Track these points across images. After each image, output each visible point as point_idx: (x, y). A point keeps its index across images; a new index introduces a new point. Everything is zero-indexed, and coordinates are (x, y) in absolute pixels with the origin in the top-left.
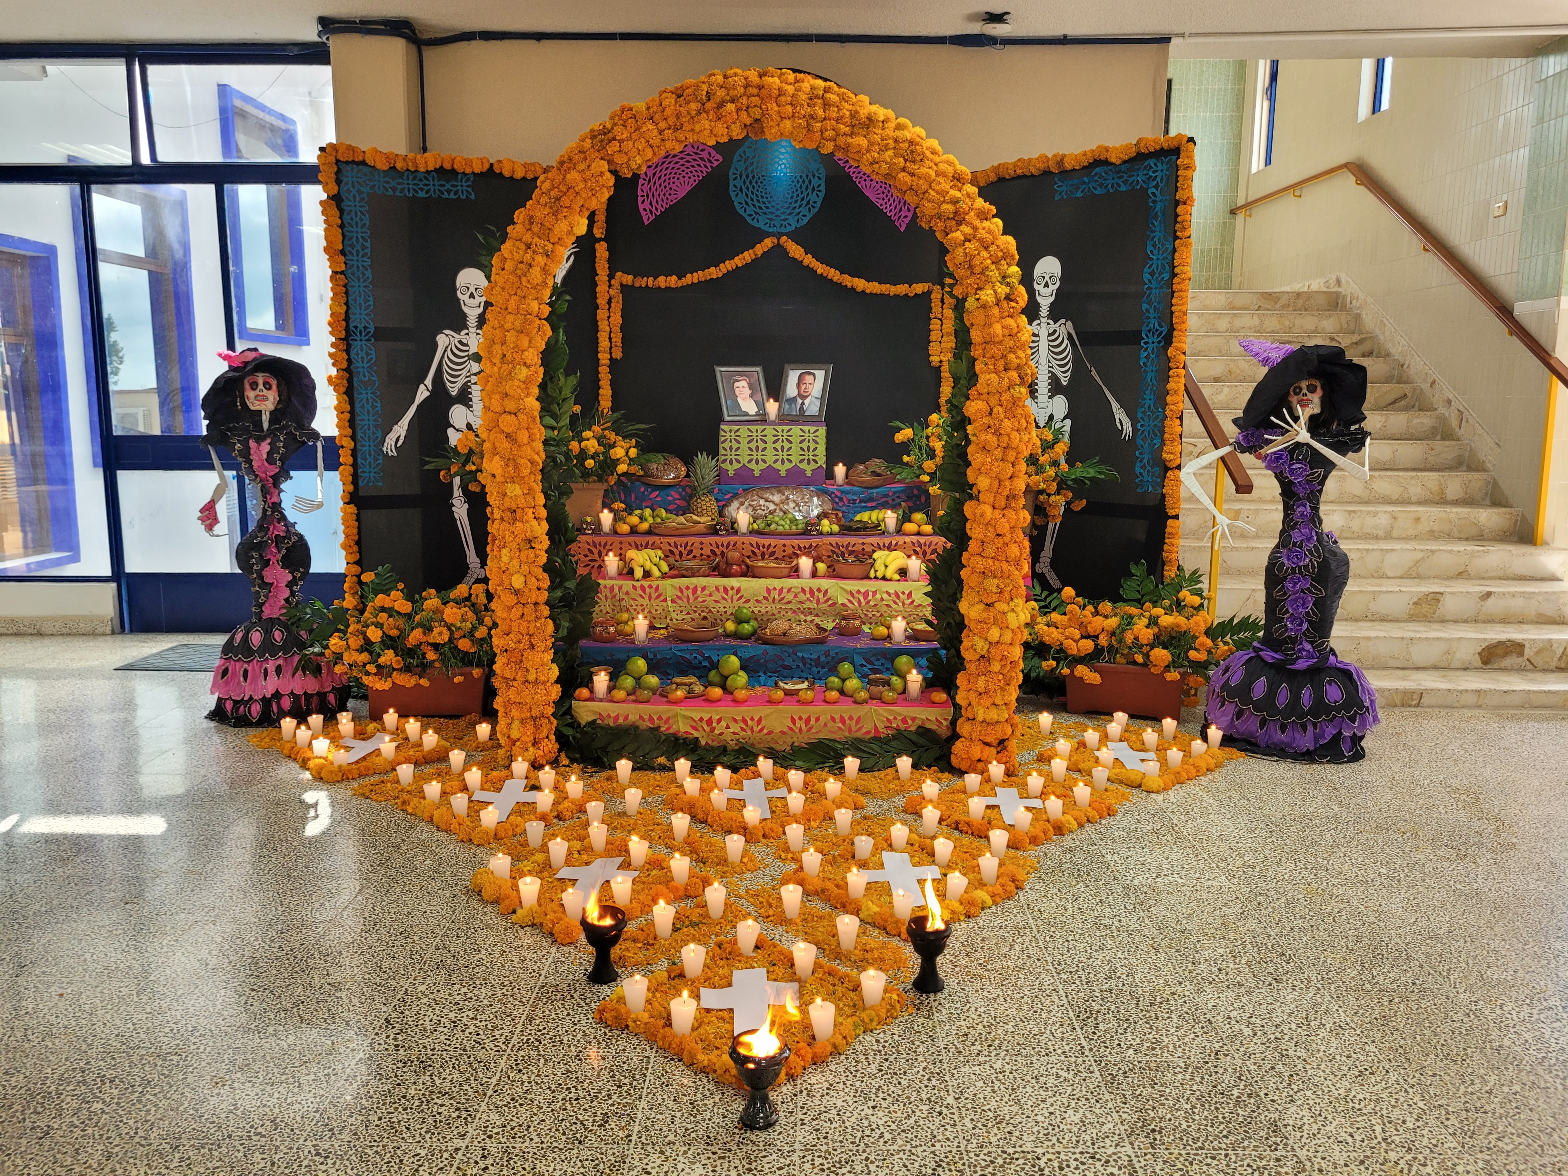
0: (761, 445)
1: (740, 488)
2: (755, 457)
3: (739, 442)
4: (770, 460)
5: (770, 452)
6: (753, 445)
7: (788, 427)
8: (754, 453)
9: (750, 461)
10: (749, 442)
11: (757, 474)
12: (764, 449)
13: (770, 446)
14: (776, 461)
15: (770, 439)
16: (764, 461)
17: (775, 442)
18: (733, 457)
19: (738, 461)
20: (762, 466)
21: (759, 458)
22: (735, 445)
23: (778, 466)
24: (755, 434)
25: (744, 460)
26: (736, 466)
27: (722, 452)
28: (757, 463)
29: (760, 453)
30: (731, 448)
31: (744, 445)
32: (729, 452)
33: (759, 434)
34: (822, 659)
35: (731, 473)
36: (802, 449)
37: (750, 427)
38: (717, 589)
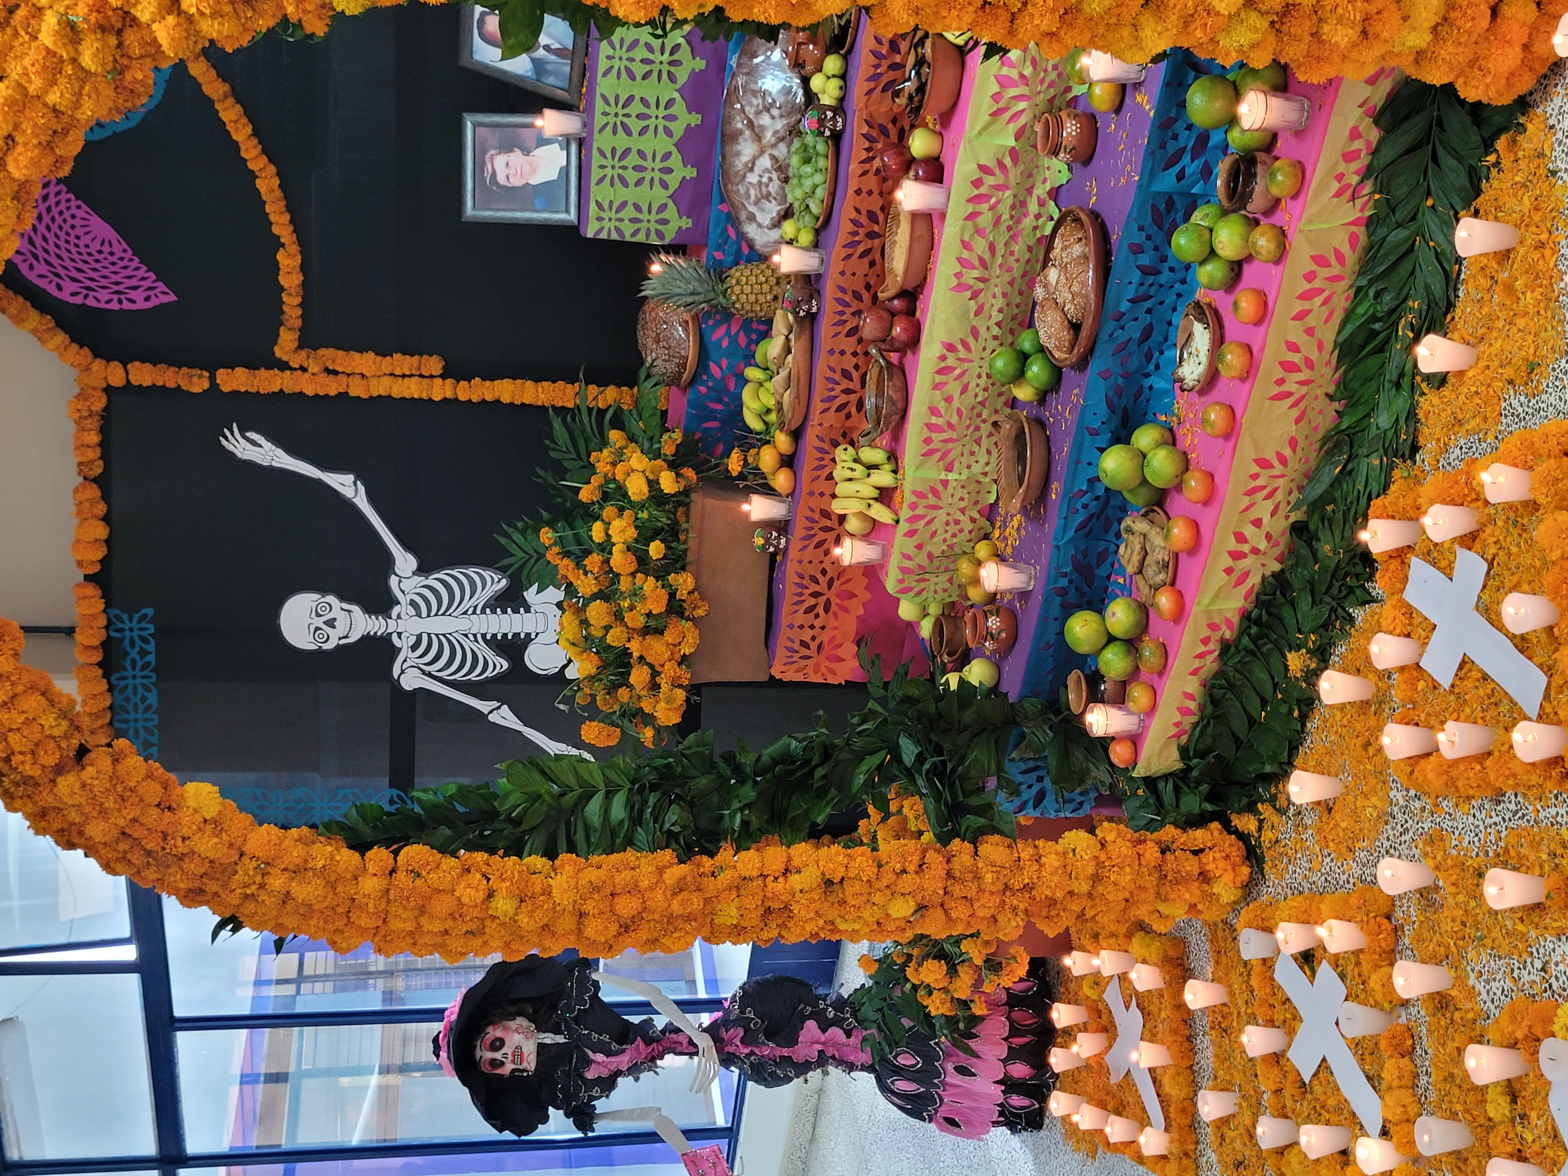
0: (633, 159)
1: (717, 209)
2: (657, 175)
3: (624, 205)
4: (665, 144)
5: (647, 143)
6: (632, 176)
7: (599, 104)
8: (648, 175)
9: (664, 185)
10: (625, 184)
11: (691, 173)
12: (641, 154)
13: (636, 143)
14: (668, 133)
15: (621, 141)
16: (667, 156)
17: (628, 132)
18: (654, 217)
19: (663, 208)
20: (675, 160)
21: (658, 165)
22: (629, 212)
23: (678, 128)
24: (609, 172)
25: (660, 196)
26: (672, 212)
27: (641, 238)
28: (669, 171)
29: (648, 164)
30: (634, 220)
31: (630, 194)
32: (643, 226)
33: (609, 162)
34: (1145, 260)
35: (686, 223)
36: (645, 77)
37: (594, 178)
38: (936, 387)
